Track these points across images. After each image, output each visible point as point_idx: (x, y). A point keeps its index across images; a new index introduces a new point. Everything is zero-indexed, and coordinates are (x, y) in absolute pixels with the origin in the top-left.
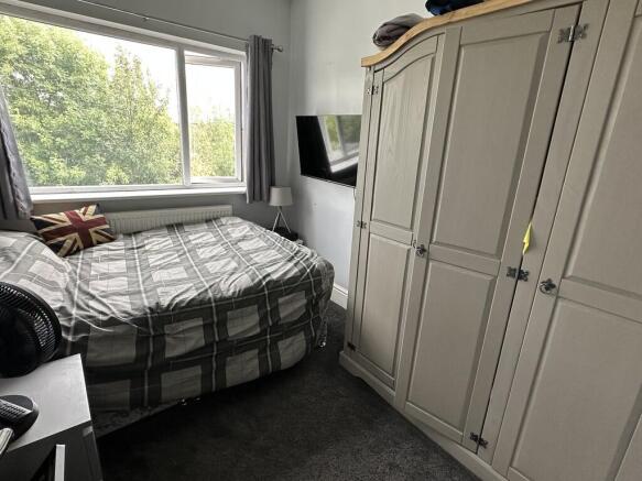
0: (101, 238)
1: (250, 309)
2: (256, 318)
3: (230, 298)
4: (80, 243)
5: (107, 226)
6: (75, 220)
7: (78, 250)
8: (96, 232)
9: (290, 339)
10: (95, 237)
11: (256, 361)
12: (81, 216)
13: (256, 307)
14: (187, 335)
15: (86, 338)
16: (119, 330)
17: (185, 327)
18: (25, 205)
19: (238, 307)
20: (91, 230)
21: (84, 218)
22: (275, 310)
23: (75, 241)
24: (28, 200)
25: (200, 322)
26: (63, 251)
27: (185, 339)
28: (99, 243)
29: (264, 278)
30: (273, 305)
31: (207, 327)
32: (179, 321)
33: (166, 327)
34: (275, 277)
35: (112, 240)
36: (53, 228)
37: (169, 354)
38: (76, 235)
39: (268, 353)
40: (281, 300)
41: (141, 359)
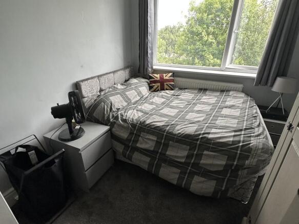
0: (168, 88)
1: (184, 146)
2: (185, 153)
3: (175, 135)
4: (159, 88)
5: (173, 83)
6: (162, 78)
7: (158, 90)
8: (167, 85)
9: (204, 179)
10: (166, 87)
11: (177, 176)
12: (164, 77)
13: (188, 147)
14: (149, 141)
15: (115, 122)
16: (126, 125)
17: (149, 137)
18: (150, 70)
19: (177, 142)
20: (165, 83)
21: (165, 78)
22: (199, 156)
23: (158, 87)
24: (152, 68)
25: (155, 139)
26: (153, 89)
27: (146, 143)
28: (167, 89)
29: (204, 134)
30: (200, 152)
31: (158, 143)
32: (147, 133)
33: (142, 133)
34: (210, 136)
35: (172, 90)
36: (153, 79)
37: (138, 145)
38: (159, 84)
39: (186, 177)
40: (205, 152)
41: (128, 140)
